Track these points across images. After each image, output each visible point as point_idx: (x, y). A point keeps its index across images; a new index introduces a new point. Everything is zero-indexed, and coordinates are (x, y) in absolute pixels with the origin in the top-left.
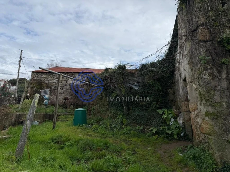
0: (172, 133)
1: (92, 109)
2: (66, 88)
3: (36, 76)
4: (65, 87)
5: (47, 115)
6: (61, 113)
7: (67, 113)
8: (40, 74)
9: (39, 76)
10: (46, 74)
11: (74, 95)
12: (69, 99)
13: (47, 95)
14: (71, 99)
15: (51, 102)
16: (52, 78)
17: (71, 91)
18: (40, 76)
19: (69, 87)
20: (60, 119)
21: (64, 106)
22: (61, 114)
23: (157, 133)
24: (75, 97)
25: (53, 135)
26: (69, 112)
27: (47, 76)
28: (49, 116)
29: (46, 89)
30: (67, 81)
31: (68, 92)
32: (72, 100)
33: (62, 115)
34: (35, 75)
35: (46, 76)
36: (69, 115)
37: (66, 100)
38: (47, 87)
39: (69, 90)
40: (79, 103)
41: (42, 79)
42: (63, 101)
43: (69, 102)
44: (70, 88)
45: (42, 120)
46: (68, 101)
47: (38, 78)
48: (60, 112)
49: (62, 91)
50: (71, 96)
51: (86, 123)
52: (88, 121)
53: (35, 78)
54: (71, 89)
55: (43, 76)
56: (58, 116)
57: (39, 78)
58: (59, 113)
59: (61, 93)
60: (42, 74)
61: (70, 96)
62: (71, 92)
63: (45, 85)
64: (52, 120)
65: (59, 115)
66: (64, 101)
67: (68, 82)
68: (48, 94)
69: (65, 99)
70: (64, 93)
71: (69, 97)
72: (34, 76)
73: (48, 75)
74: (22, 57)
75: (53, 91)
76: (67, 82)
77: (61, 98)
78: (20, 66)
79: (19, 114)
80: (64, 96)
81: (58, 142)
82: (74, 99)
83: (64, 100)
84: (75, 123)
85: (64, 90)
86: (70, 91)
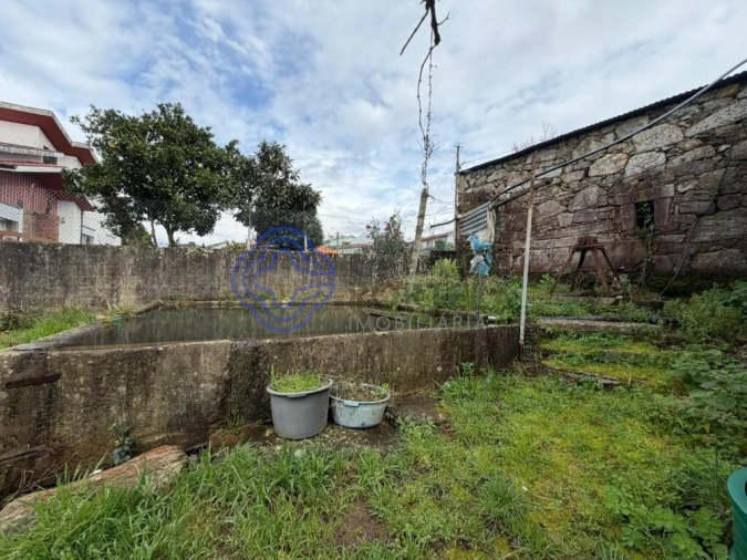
2: (585, 198)
3: (472, 183)
4: (579, 197)
6: (564, 322)
7: (603, 324)
8: (483, 172)
9: (479, 182)
10: (500, 166)
11: (631, 227)
12: (606, 248)
13: (482, 229)
14: (614, 245)
16: (521, 174)
17: (611, 211)
18: (483, 178)
19: (599, 196)
20: (551, 363)
22: (560, 326)
24: (635, 235)
26: (611, 315)
27: (506, 174)
28: (483, 344)
30: (587, 170)
31: (595, 218)
32: (619, 252)
33: (566, 333)
34: (468, 182)
35: (500, 176)
36: (617, 333)
37: (589, 253)
39: (600, 207)
40: (668, 262)
41: (490, 187)
42: (570, 259)
43: (604, 261)
44: (604, 199)
45: (439, 369)
46: (600, 254)
47: (477, 190)
48: (553, 315)
49: (564, 217)
50: (615, 231)
53: (469, 191)
54: (611, 201)
55: (490, 179)
57: (480, 188)
58: (548, 321)
59: (561, 224)
60: (488, 173)
61: (607, 232)
62: (613, 215)
65: (549, 329)
66: (577, 256)
67: (593, 172)
68: (486, 227)
69: (584, 246)
70: (574, 224)
71: (602, 239)
72: (466, 186)
73: (508, 168)
76: (586, 175)
77: (562, 248)
79: (256, 349)
80: (574, 236)
82: (633, 244)
83: (578, 250)
85: (575, 212)
86: (602, 210)
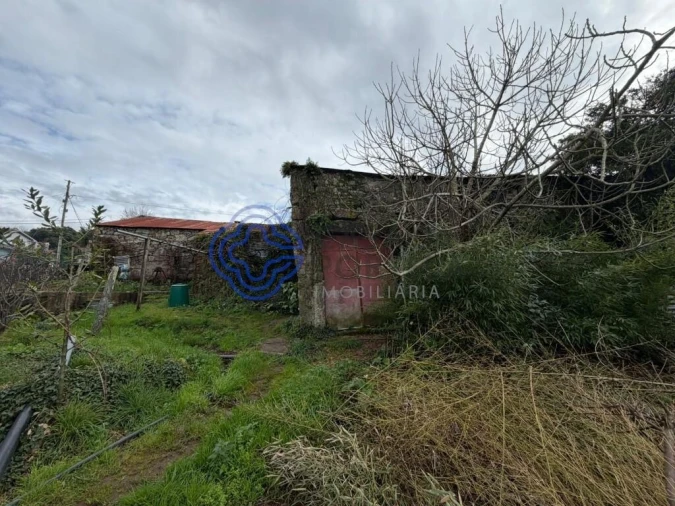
0: (288, 309)
1: (200, 285)
2: (159, 252)
3: (105, 232)
5: (126, 294)
6: (150, 292)
7: (160, 292)
8: (111, 228)
9: (108, 233)
11: (172, 264)
12: (164, 271)
13: (126, 264)
14: (168, 270)
15: (133, 275)
17: (167, 258)
18: (111, 232)
20: (147, 300)
21: (155, 281)
23: (272, 309)
24: (174, 267)
25: (138, 317)
26: (163, 289)
28: (129, 297)
29: (124, 254)
31: (162, 260)
32: (169, 272)
33: (151, 294)
34: (100, 230)
36: (163, 294)
37: (159, 273)
38: (126, 250)
40: (181, 276)
41: (115, 237)
42: (153, 274)
43: (163, 275)
44: (165, 253)
46: (162, 273)
47: (107, 236)
48: (148, 290)
49: (151, 258)
50: (168, 265)
51: (188, 303)
52: (192, 302)
53: (102, 236)
54: (167, 255)
55: (116, 233)
56: (145, 295)
57: (109, 236)
58: (146, 292)
59: (150, 261)
60: (115, 230)
61: (166, 265)
62: (168, 260)
63: (120, 248)
64: (135, 300)
66: (155, 273)
69: (158, 270)
70: (155, 261)
71: (164, 268)
72: (100, 233)
74: (70, 193)
75: (136, 259)
77: (150, 269)
78: (65, 211)
80: (155, 266)
81: (144, 325)
82: (173, 270)
83: (155, 271)
84: (172, 304)
85: (155, 256)
86: (165, 257)
